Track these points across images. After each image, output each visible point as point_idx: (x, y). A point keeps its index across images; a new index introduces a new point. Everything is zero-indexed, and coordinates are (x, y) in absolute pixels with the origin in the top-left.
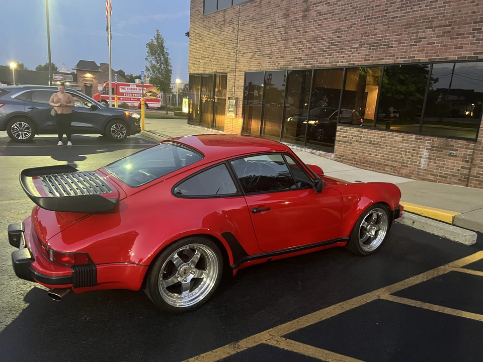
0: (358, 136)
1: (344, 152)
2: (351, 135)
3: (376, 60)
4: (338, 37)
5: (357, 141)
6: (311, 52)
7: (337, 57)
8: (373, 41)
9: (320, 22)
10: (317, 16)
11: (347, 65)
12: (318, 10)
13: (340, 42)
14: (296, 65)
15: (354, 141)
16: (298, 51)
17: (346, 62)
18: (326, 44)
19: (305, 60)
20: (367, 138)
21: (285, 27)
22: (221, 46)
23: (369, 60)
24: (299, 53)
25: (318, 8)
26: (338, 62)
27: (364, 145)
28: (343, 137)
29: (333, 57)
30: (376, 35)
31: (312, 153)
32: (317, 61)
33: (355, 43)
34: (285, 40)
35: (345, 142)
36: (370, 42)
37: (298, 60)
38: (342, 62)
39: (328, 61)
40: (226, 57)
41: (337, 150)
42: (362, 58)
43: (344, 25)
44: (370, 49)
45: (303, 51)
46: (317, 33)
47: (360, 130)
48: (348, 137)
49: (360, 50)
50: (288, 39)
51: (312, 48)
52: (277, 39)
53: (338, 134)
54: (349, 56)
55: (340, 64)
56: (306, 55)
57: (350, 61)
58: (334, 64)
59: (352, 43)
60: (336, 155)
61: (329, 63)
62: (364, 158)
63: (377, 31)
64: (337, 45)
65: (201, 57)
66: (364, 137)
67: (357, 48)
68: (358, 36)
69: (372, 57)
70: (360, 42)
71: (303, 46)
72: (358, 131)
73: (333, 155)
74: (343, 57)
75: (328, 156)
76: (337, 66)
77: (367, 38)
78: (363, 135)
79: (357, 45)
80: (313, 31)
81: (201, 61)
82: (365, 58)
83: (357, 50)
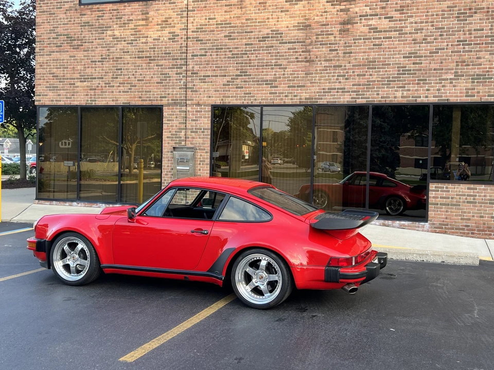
0: (468, 195)
1: (446, 218)
2: (457, 195)
3: (485, 96)
4: (414, 64)
5: (468, 202)
6: (363, 81)
7: (417, 90)
8: (477, 73)
9: (377, 42)
10: (370, 32)
11: (437, 101)
12: (371, 25)
13: (420, 70)
14: (333, 98)
15: (464, 202)
16: (337, 79)
17: (434, 97)
18: (393, 72)
19: (354, 92)
20: (485, 196)
21: (304, 42)
22: (139, 61)
23: (474, 96)
24: (340, 82)
25: (370, 22)
26: (420, 97)
27: (481, 206)
28: (441, 198)
29: (409, 90)
30: (481, 65)
31: (384, 225)
32: (378, 94)
33: (446, 73)
34: (307, 61)
35: (448, 205)
36: (473, 73)
37: (338, 92)
38: (427, 97)
39: (399, 94)
40: (156, 79)
41: (433, 217)
42: (460, 93)
43: (424, 49)
44: (473, 82)
45: (347, 79)
46: (372, 55)
47: (472, 186)
48: (452, 198)
49: (455, 83)
50: (313, 61)
51: (365, 75)
52: (288, 59)
53: (432, 194)
54: (439, 90)
55: (422, 100)
56: (353, 85)
57: (442, 96)
58: (411, 99)
59: (442, 73)
60: (433, 224)
61: (402, 97)
62: (484, 224)
63: (482, 60)
64: (415, 74)
65: (78, 76)
66: (480, 196)
67: (451, 79)
68: (452, 65)
69: (478, 92)
70: (455, 72)
71: (347, 72)
72: (468, 189)
73: (427, 225)
74: (428, 90)
75: (419, 227)
76: (418, 101)
77: (467, 69)
78: (478, 192)
79: (452, 77)
80: (365, 52)
81: (79, 84)
82: (467, 93)
83: (451, 83)
